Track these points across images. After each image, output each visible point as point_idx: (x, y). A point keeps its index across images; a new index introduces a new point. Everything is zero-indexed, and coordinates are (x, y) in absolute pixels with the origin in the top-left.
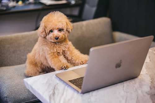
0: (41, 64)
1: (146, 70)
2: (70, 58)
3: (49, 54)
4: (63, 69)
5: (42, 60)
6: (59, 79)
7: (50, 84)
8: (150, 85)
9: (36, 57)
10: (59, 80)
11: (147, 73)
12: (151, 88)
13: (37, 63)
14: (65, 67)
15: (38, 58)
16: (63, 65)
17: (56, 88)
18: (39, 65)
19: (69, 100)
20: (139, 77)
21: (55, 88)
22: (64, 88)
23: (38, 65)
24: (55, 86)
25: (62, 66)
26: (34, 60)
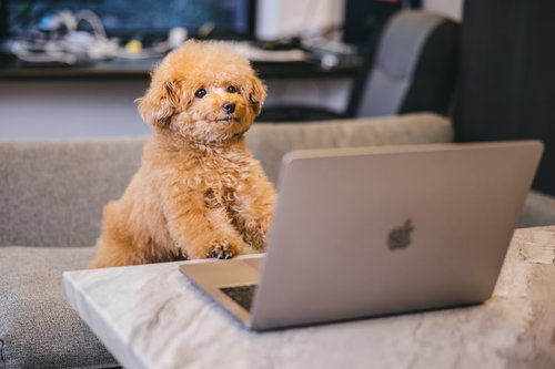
0: (147, 240)
1: (525, 287)
2: (254, 223)
3: (174, 197)
4: (215, 256)
5: (152, 225)
6: (189, 283)
7: (151, 295)
8: (523, 330)
9: (131, 218)
10: (188, 287)
11: (525, 294)
12: (520, 340)
13: (135, 238)
14: (222, 248)
15: (138, 219)
16: (216, 241)
17: (167, 307)
18: (140, 245)
19: (201, 345)
20: (491, 305)
21: (163, 308)
22: (198, 311)
23: (136, 243)
24: (167, 301)
25: (211, 244)
26: (125, 226)
